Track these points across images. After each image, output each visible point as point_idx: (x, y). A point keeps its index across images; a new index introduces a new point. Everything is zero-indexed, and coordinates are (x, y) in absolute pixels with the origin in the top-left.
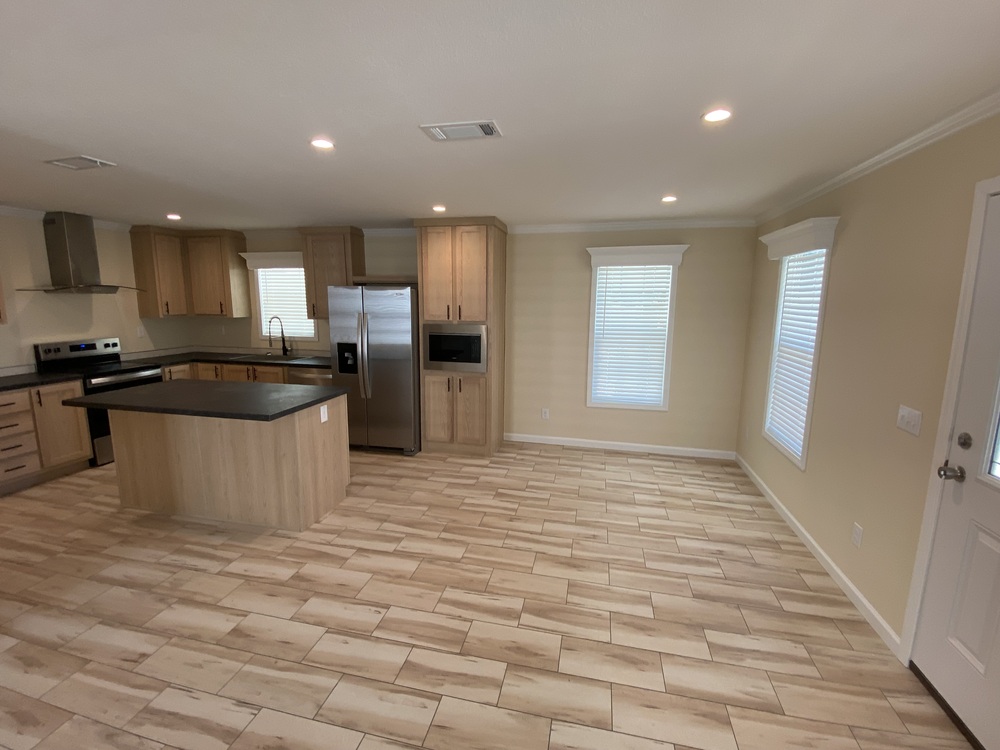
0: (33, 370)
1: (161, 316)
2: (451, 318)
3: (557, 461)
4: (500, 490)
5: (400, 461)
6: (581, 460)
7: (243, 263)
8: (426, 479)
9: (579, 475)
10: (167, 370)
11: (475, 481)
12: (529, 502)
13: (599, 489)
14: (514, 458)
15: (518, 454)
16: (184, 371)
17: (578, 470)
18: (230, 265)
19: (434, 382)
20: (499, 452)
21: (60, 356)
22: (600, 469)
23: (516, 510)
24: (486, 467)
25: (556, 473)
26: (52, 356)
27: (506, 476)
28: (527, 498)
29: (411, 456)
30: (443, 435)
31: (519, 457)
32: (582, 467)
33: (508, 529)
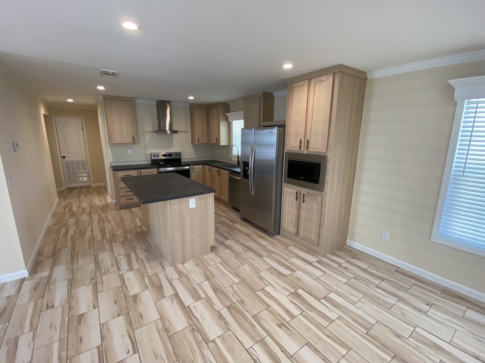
0: (150, 163)
1: (196, 144)
2: (302, 149)
3: (377, 282)
4: (300, 291)
5: (261, 237)
6: (406, 290)
7: (227, 118)
8: (261, 256)
9: (388, 308)
10: (192, 167)
11: (290, 273)
12: (313, 314)
13: (398, 336)
14: (340, 264)
15: (347, 262)
16: (200, 168)
17: (392, 300)
18: (221, 120)
19: (289, 193)
20: (333, 254)
21: (158, 158)
22: (420, 311)
23: (293, 317)
24: (310, 264)
25: (365, 295)
26: (156, 158)
27: (317, 279)
28: (314, 309)
29: (270, 236)
30: (292, 229)
31: (345, 265)
32: (401, 299)
33: (269, 334)
